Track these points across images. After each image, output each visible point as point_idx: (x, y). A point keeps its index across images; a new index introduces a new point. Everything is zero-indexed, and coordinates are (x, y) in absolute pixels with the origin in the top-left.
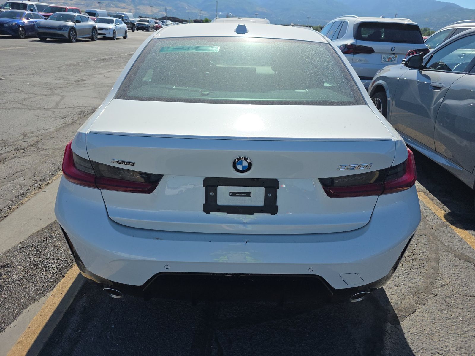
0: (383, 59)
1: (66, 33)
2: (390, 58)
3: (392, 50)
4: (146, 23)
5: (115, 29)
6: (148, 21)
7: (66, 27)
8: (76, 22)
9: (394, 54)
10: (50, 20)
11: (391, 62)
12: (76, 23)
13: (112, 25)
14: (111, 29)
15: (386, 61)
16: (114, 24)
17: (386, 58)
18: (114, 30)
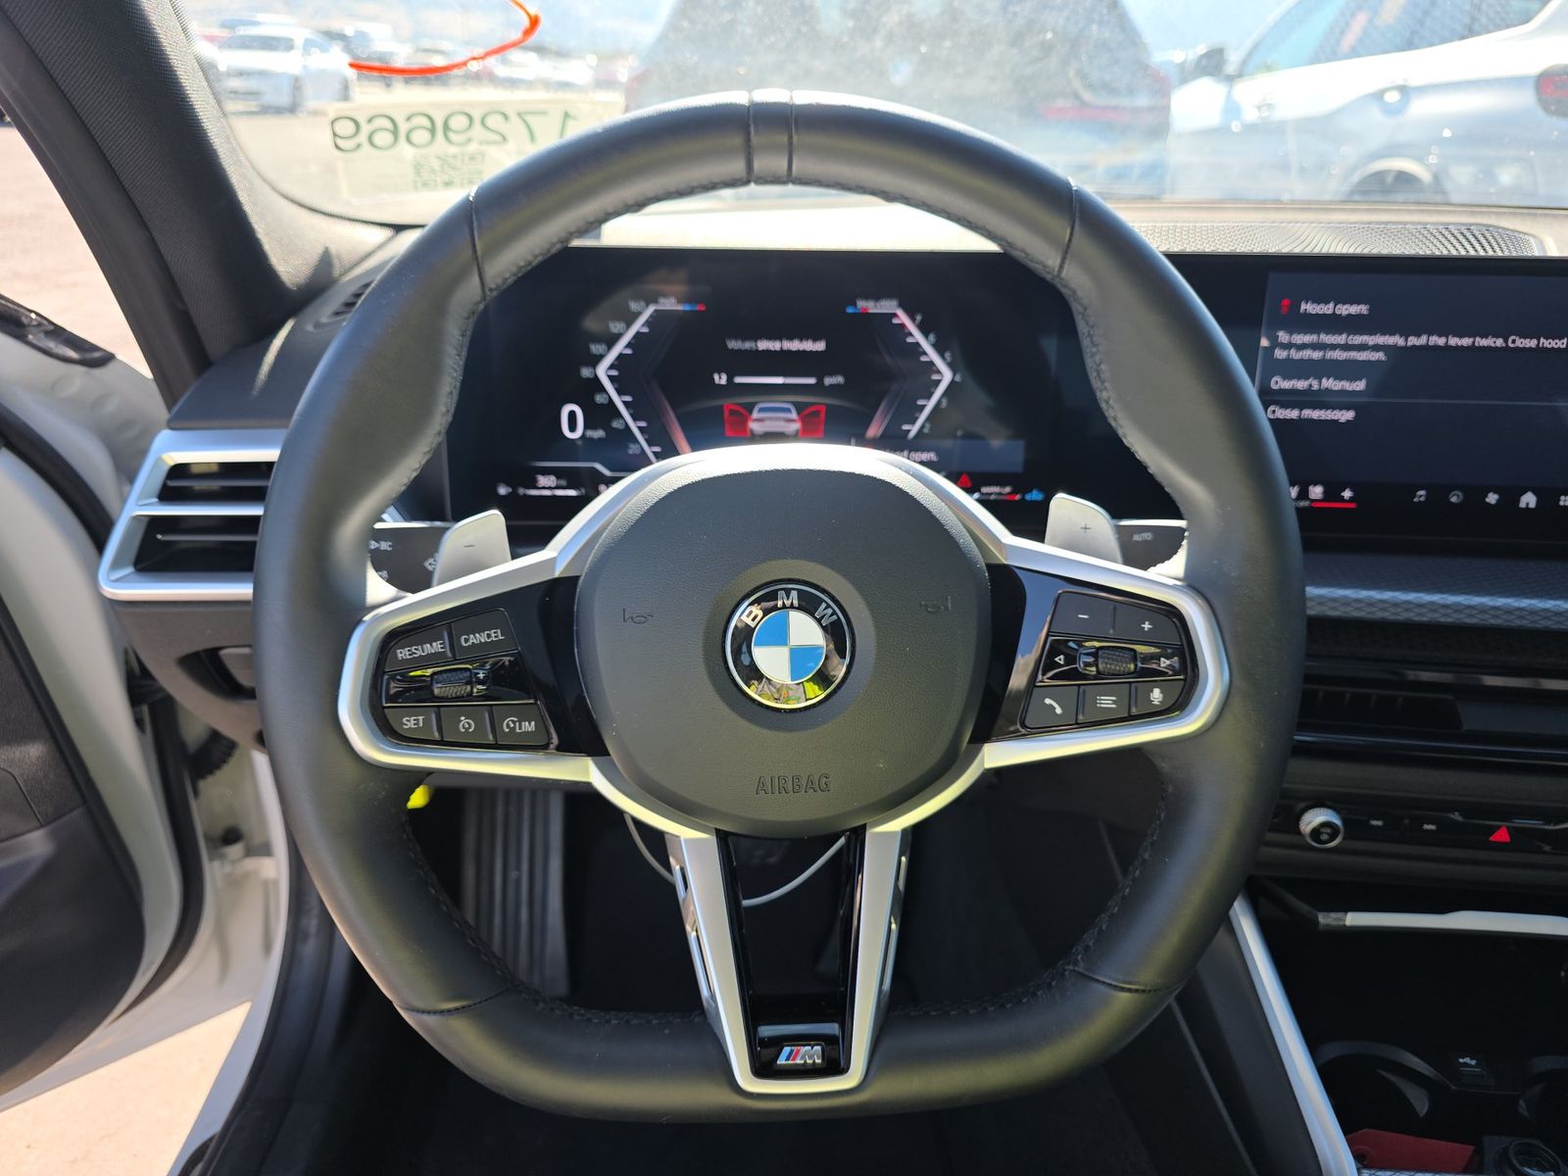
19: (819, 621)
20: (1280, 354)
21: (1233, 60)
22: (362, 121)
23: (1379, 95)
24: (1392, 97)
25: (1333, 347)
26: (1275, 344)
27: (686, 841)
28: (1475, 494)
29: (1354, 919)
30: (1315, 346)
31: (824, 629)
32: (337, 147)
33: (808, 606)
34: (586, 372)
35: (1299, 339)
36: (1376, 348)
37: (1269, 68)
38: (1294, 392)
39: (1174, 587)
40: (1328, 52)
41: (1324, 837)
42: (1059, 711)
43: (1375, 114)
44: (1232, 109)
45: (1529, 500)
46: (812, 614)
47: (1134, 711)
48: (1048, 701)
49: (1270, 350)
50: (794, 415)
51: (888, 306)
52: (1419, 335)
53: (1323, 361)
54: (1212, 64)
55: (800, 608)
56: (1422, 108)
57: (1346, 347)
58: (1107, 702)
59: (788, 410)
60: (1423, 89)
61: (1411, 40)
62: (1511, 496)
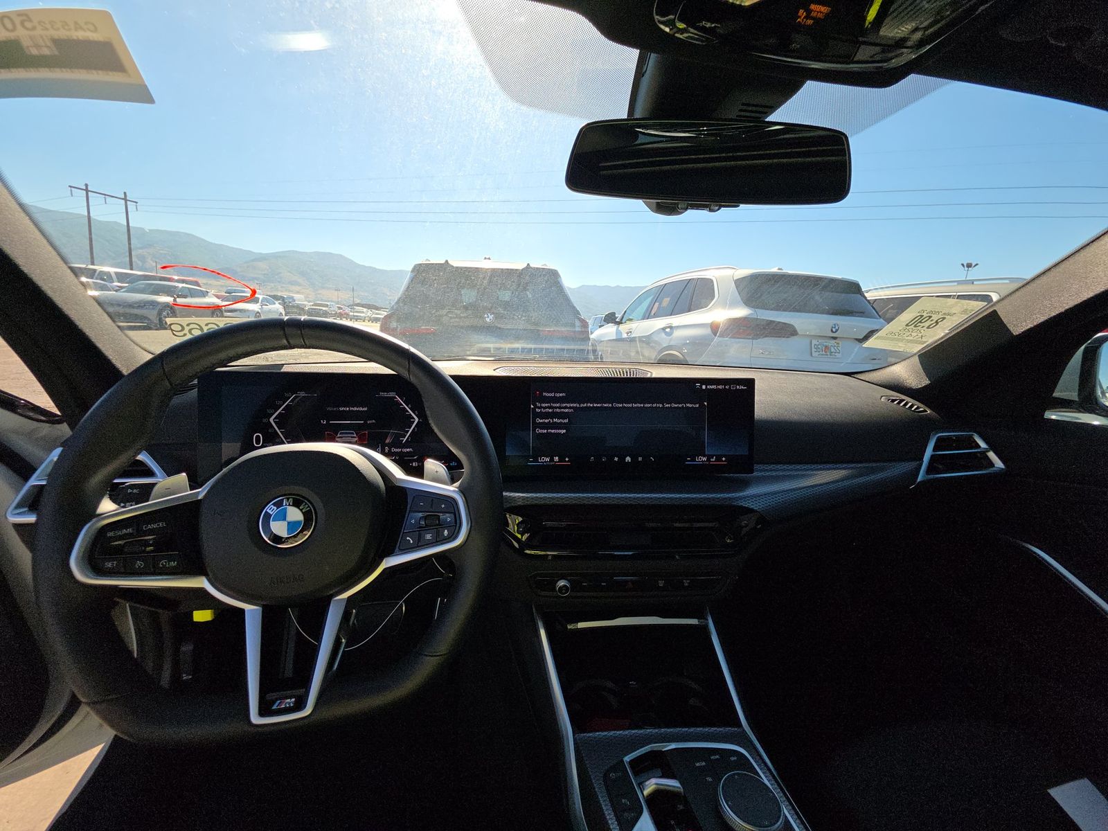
0: (813, 350)
1: (152, 314)
2: (826, 347)
3: (834, 330)
4: (324, 309)
5: (260, 311)
6: (327, 306)
7: (154, 304)
8: (178, 297)
9: (835, 338)
10: (124, 292)
11: (831, 355)
12: (178, 299)
13: (255, 305)
14: (253, 311)
15: (821, 353)
16: (258, 304)
17: (819, 346)
18: (258, 312)
19: (301, 510)
20: (538, 410)
21: (619, 316)
22: (185, 326)
23: (664, 329)
24: (668, 330)
25: (556, 408)
26: (536, 407)
27: (248, 610)
28: (611, 458)
29: (581, 625)
30: (549, 408)
31: (303, 513)
32: (174, 334)
33: (296, 504)
34: (264, 420)
35: (544, 405)
36: (570, 408)
37: (631, 320)
38: (544, 423)
39: (454, 491)
40: (648, 316)
41: (563, 591)
42: (411, 542)
43: (663, 335)
44: (618, 332)
45: (628, 459)
46: (298, 507)
47: (438, 540)
48: (408, 538)
49: (534, 409)
50: (355, 435)
51: (392, 394)
52: (584, 404)
53: (553, 412)
54: (610, 318)
55: (293, 505)
56: (677, 333)
57: (560, 408)
58: (428, 537)
59: (353, 434)
60: (678, 327)
61: (673, 312)
62: (622, 458)
